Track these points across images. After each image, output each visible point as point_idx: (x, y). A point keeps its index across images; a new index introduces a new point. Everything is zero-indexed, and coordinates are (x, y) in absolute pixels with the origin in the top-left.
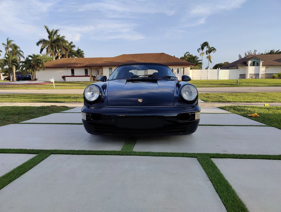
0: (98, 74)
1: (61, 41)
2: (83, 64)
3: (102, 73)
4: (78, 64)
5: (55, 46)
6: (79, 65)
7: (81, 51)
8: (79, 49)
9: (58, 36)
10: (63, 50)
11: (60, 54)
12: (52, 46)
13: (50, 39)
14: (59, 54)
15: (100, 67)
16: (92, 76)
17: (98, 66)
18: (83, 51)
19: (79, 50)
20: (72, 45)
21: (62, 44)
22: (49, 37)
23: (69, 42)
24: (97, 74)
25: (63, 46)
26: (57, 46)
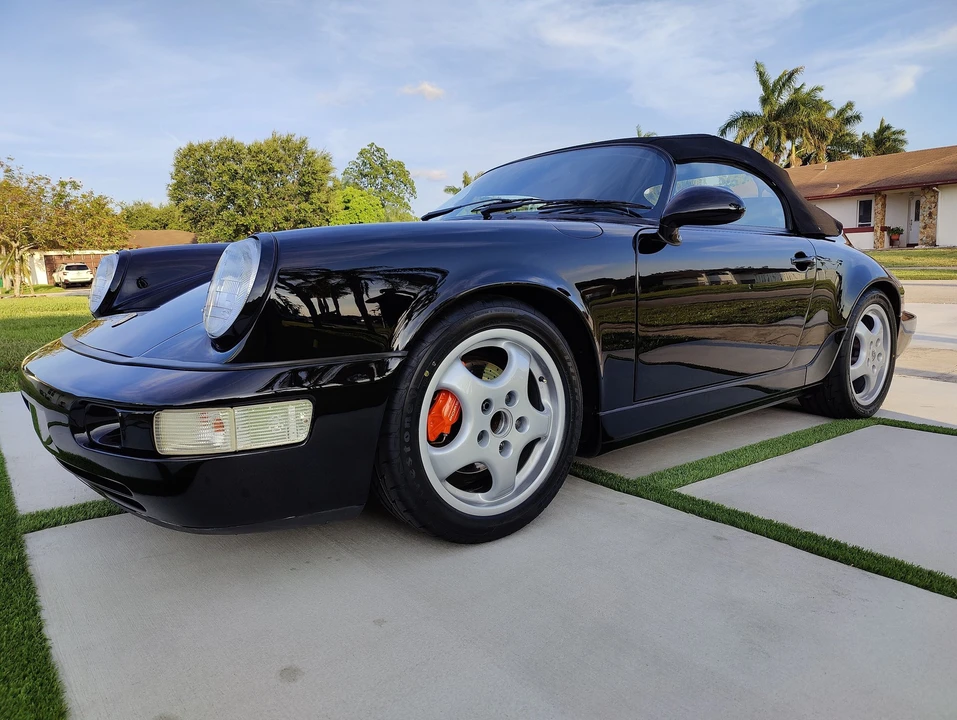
0: (917, 218)
1: (802, 108)
2: (856, 182)
3: (930, 214)
4: (833, 185)
5: (778, 129)
6: (834, 191)
7: (894, 133)
8: (886, 124)
9: (797, 91)
10: (808, 139)
11: (798, 156)
12: (768, 131)
13: (768, 108)
14: (793, 156)
15: (924, 188)
16: (884, 229)
17: (915, 185)
18: (901, 132)
19: (884, 129)
20: (849, 113)
21: (808, 116)
22: (765, 101)
23: (838, 106)
24: (913, 217)
25: (809, 122)
26: (787, 126)
